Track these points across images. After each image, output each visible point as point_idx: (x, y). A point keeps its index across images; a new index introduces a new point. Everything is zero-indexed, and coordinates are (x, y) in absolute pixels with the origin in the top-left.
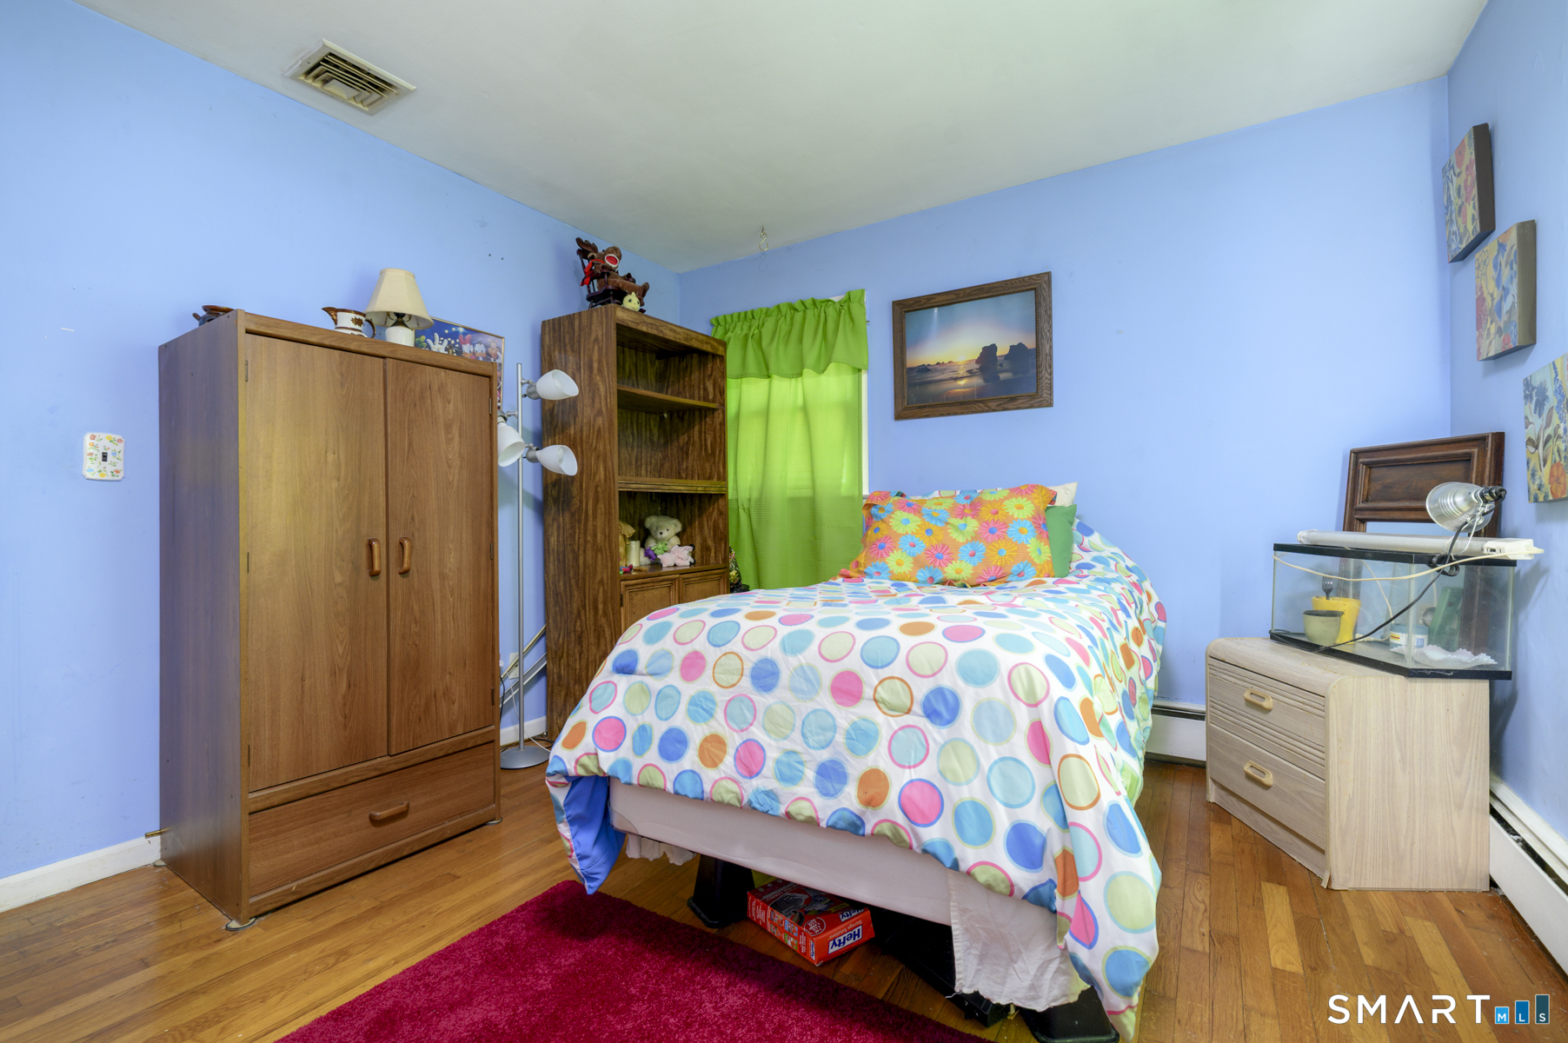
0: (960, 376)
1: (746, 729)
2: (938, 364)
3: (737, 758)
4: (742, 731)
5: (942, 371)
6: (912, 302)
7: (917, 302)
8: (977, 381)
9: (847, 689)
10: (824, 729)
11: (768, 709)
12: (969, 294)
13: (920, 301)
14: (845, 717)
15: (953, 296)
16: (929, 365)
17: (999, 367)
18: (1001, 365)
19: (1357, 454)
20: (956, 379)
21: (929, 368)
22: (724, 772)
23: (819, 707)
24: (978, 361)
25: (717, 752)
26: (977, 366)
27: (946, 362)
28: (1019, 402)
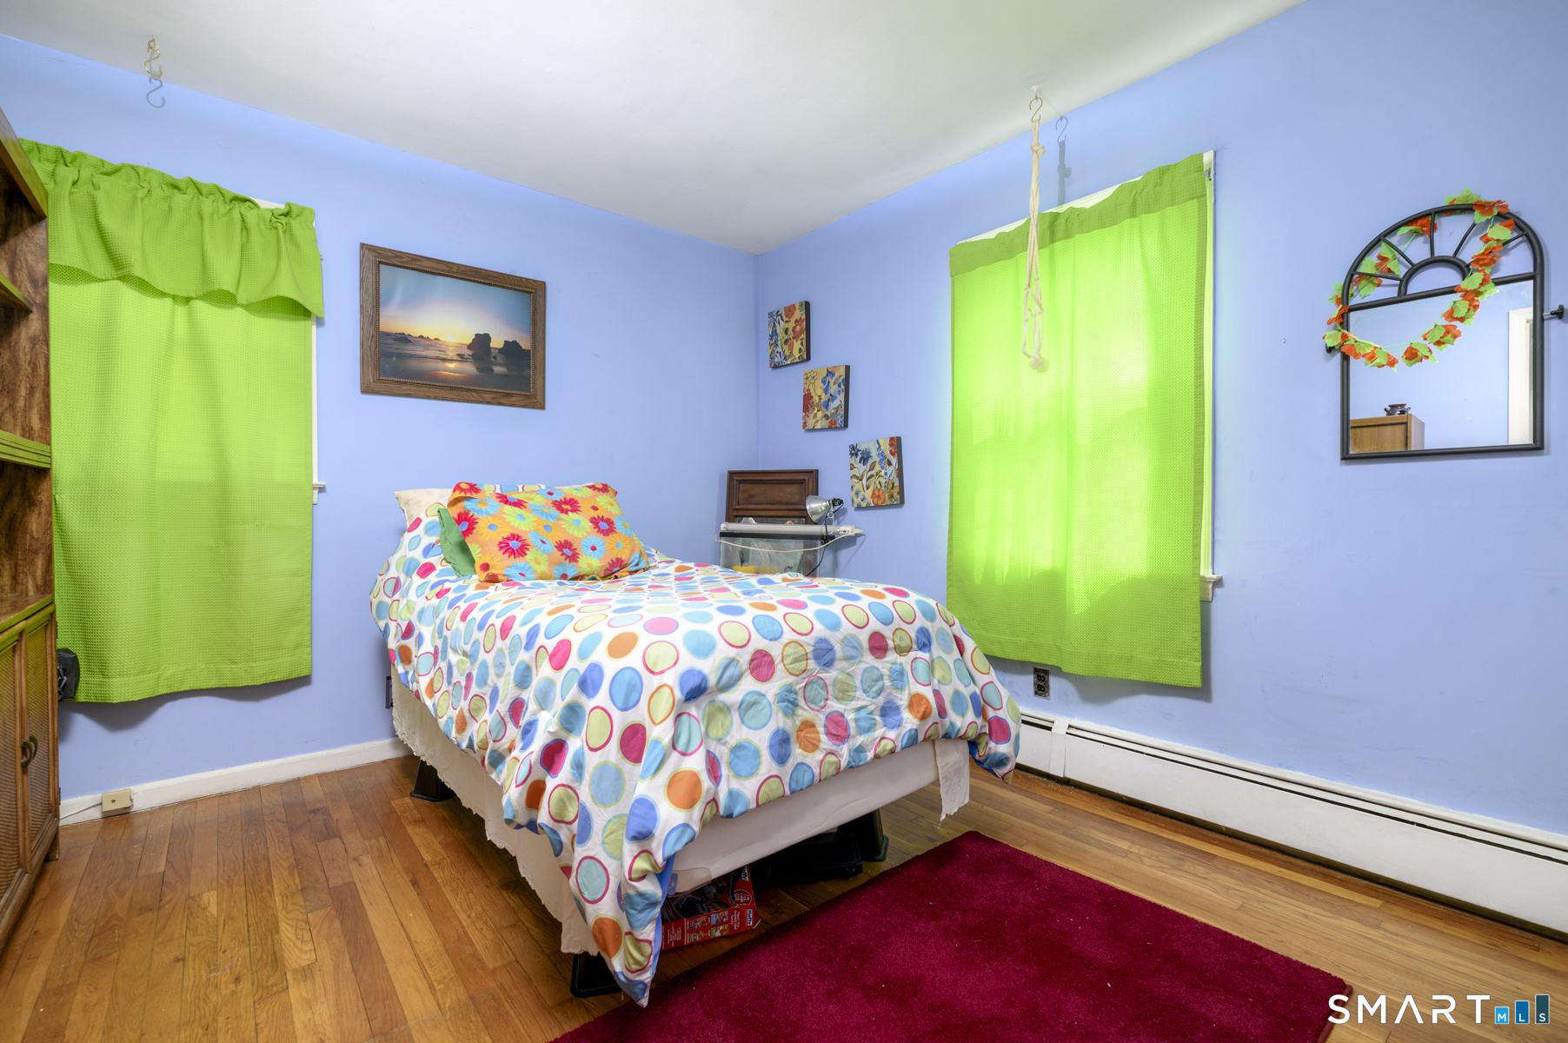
0: (449, 357)
1: (825, 706)
2: (421, 337)
3: (828, 733)
4: (822, 708)
5: (428, 347)
6: (390, 254)
7: (397, 256)
8: (470, 368)
9: (878, 646)
10: (877, 680)
11: (835, 681)
12: (464, 273)
13: (402, 258)
14: (884, 665)
15: (444, 267)
16: (409, 335)
17: (493, 359)
18: (495, 357)
19: (732, 474)
20: (444, 360)
21: (410, 338)
22: (825, 749)
23: (867, 665)
24: (470, 347)
25: (813, 735)
26: (470, 353)
27: (432, 337)
28: (514, 399)
